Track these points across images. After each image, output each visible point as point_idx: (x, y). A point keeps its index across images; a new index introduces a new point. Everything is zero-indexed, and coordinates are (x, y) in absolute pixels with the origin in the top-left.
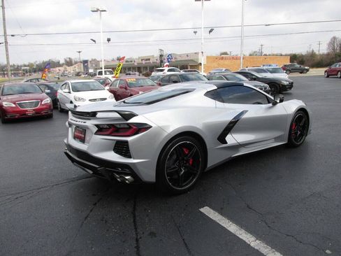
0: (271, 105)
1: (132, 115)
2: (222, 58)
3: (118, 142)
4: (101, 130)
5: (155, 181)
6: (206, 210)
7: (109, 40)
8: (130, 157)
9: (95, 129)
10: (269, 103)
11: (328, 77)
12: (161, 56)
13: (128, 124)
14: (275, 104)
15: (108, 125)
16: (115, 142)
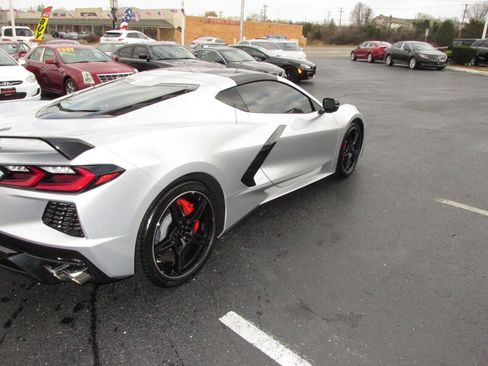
0: (316, 114)
2: (209, 21)
5: (133, 273)
6: (232, 320)
8: (79, 233)
10: (314, 110)
12: (114, 10)
13: (72, 167)
14: (321, 113)
15: (26, 166)
16: (44, 204)
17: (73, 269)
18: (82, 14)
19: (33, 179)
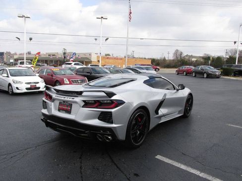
0: (176, 91)
1: (113, 94)
2: (108, 58)
3: (102, 113)
4: (87, 104)
5: (125, 139)
6: (159, 157)
7: (31, 39)
8: (112, 123)
9: (83, 104)
10: (175, 89)
11: (178, 74)
12: (64, 53)
13: (111, 100)
14: (178, 90)
15: (94, 101)
16: (100, 113)
17: (109, 135)
18: (49, 55)
19: (97, 104)
